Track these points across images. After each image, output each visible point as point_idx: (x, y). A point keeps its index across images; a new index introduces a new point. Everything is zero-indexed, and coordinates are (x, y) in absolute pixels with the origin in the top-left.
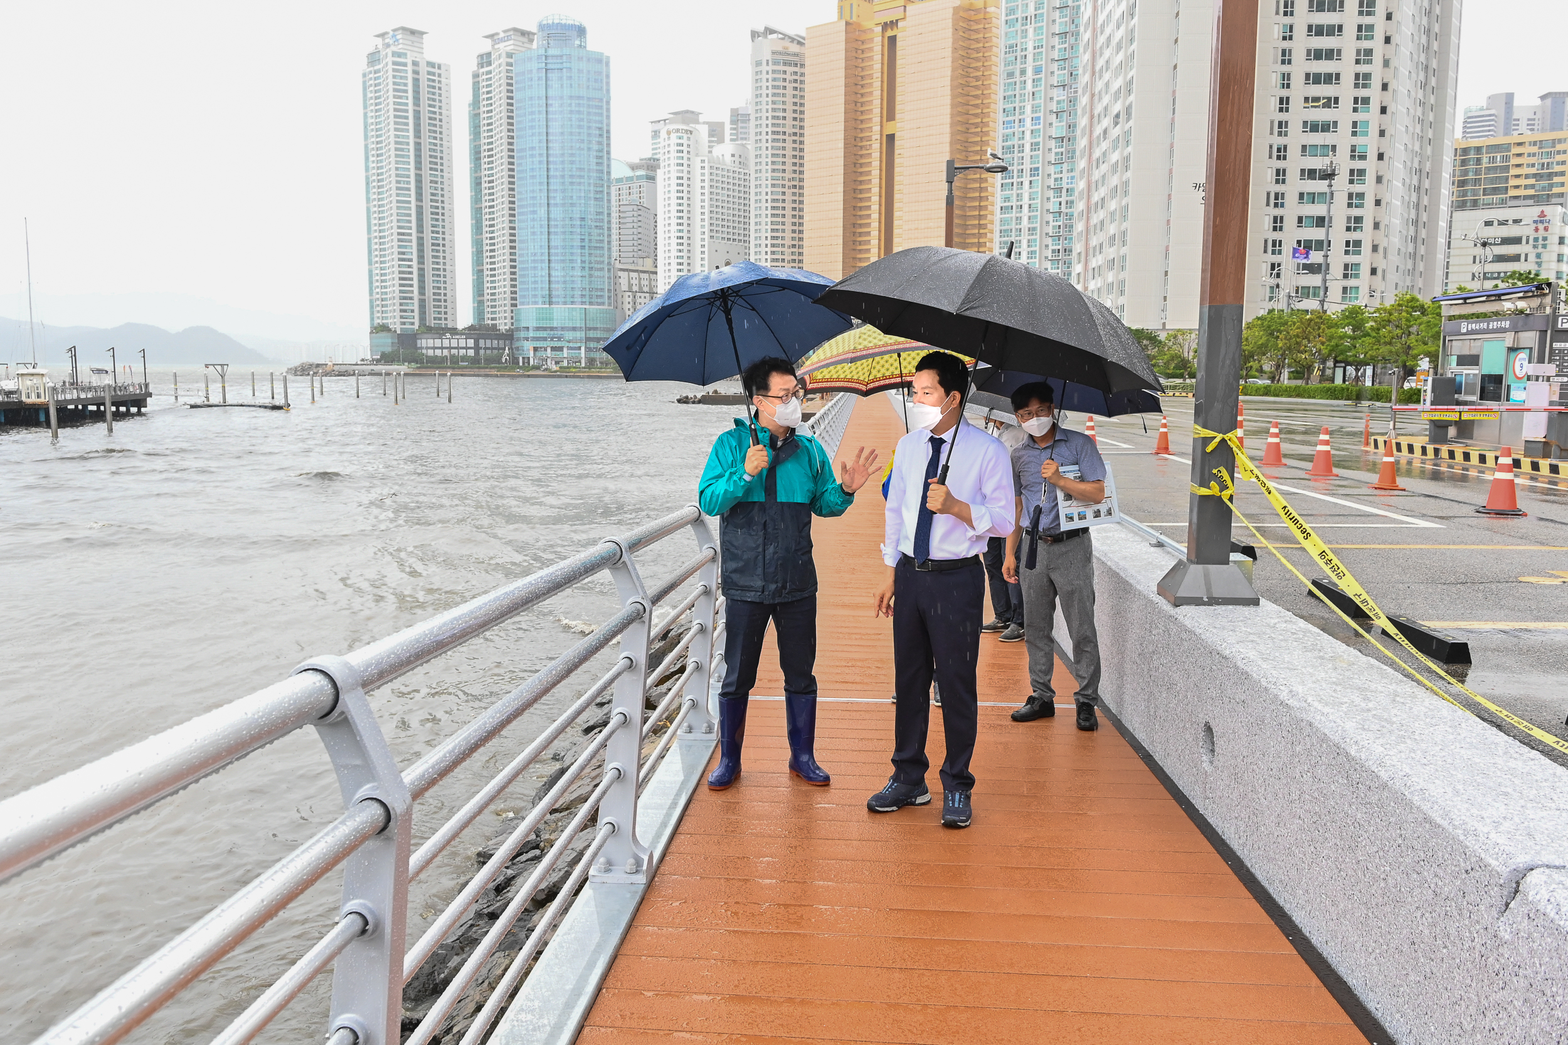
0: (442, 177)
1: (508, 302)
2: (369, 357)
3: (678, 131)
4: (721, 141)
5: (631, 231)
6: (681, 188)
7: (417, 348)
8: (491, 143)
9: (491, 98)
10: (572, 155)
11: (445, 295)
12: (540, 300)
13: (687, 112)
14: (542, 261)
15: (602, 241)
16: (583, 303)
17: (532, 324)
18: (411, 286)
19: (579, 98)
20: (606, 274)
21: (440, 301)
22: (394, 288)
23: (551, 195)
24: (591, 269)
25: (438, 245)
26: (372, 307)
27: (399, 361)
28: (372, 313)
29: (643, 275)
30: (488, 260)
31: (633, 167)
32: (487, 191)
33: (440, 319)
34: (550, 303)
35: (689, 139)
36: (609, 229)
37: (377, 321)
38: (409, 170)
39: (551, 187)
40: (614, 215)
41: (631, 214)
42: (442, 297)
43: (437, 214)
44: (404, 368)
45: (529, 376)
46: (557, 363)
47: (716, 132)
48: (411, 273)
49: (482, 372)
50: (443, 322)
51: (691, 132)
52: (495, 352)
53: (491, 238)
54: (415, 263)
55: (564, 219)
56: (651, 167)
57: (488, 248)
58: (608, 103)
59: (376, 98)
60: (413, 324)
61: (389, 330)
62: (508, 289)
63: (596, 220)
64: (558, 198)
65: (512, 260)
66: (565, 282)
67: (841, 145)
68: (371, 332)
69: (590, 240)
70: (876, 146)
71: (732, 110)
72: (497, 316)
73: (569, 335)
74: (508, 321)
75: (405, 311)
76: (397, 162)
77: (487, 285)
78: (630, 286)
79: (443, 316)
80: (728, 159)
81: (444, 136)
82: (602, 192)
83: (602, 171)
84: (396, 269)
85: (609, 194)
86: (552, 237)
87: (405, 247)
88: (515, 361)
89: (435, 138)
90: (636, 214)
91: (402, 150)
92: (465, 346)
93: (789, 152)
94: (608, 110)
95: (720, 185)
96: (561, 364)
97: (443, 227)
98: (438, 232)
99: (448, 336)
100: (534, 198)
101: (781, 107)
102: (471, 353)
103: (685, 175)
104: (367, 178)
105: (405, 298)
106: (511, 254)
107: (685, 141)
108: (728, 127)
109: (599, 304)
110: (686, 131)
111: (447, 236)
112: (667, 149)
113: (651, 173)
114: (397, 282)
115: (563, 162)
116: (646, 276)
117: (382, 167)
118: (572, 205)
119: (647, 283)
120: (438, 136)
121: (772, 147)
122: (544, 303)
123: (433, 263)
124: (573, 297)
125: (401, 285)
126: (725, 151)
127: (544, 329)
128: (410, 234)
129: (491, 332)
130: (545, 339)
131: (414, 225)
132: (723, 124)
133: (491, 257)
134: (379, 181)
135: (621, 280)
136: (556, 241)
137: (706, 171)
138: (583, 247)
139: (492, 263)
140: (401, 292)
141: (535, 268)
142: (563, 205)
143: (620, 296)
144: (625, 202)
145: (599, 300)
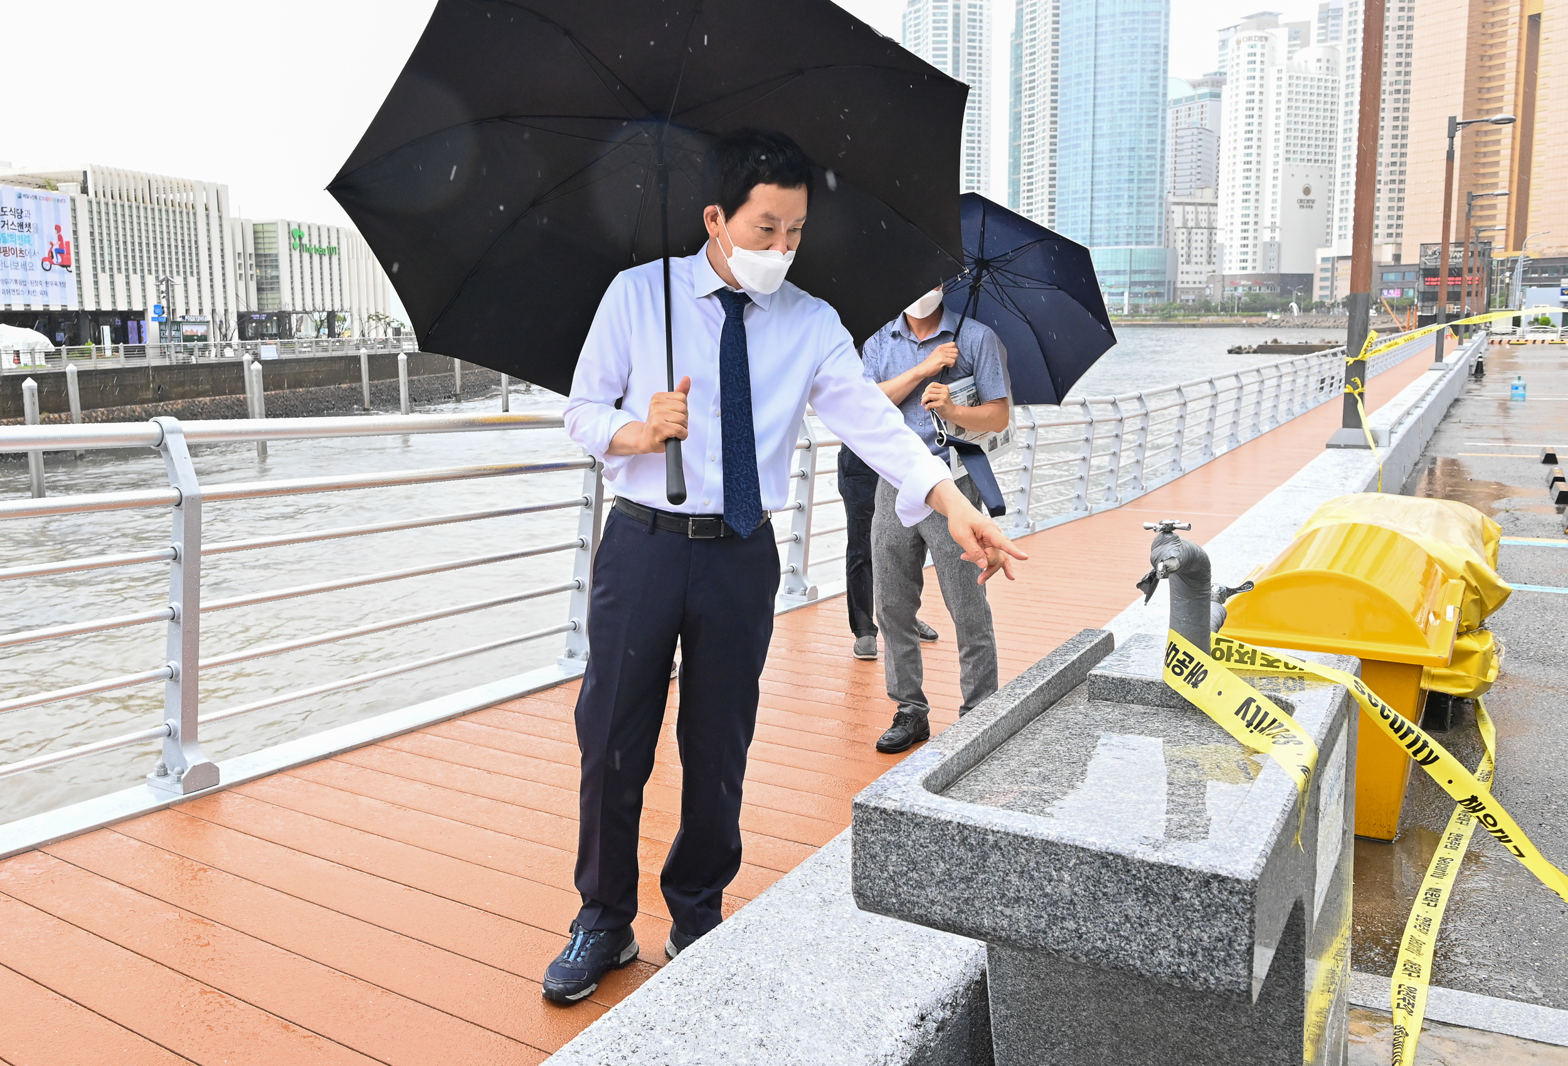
3: (1250, 39)
4: (1306, 44)
5: (1188, 159)
6: (1251, 105)
8: (1033, 74)
9: (1034, 25)
10: (1123, 78)
13: (1263, 14)
14: (1084, 199)
15: (1153, 172)
16: (1128, 243)
19: (1133, 13)
20: (1157, 209)
23: (1098, 125)
24: (1139, 204)
29: (1200, 209)
31: (1195, 85)
32: (1027, 127)
35: (1263, 46)
36: (1163, 158)
39: (1098, 117)
40: (1170, 141)
41: (1189, 139)
47: (1298, 35)
51: (1266, 39)
53: (1029, 177)
55: (1110, 151)
56: (1215, 85)
57: (1026, 188)
58: (1167, 15)
63: (1148, 149)
64: (1105, 127)
65: (1050, 200)
66: (1108, 221)
67: (1464, 34)
69: (1140, 173)
70: (1513, 32)
71: (1321, 6)
73: (1111, 280)
78: (1185, 221)
80: (1313, 65)
81: (983, 71)
82: (1156, 117)
83: (1157, 94)
85: (1164, 119)
86: (1096, 171)
89: (974, 74)
90: (1195, 138)
94: (1167, 23)
95: (1301, 97)
97: (979, 169)
100: (1077, 130)
103: (1257, 90)
107: (1258, 51)
108: (1315, 26)
109: (1146, 243)
110: (1261, 38)
111: (982, 178)
112: (1236, 61)
113: (1216, 90)
115: (1112, 87)
116: (1204, 209)
118: (1121, 134)
119: (1205, 217)
120: (977, 71)
124: (1117, 237)
126: (1309, 58)
132: (1307, 24)
133: (1028, 198)
135: (1174, 216)
136: (1102, 175)
137: (1285, 82)
138: (1131, 181)
139: (1029, 204)
141: (1075, 207)
142: (1112, 134)
143: (1171, 234)
144: (1183, 126)
145: (1147, 239)
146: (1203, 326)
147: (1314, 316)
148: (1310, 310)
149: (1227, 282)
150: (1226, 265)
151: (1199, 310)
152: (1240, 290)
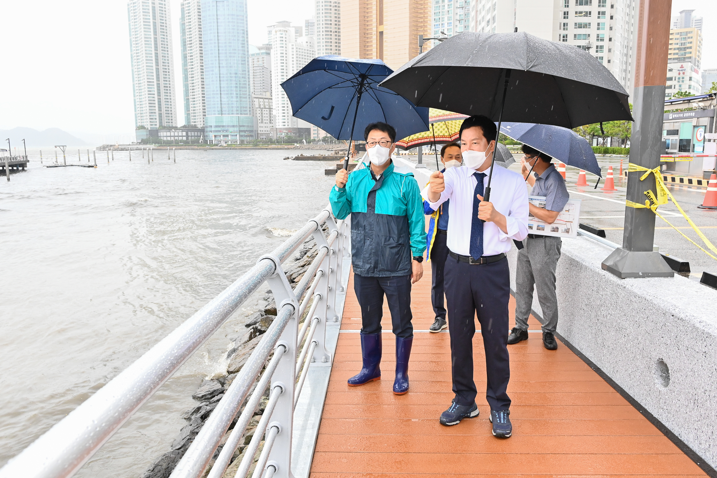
0: (168, 54)
1: (202, 114)
2: (135, 141)
3: (280, 31)
4: (301, 35)
5: (259, 79)
6: (282, 58)
7: (158, 136)
8: (191, 37)
9: (190, 16)
10: (230, 43)
11: (171, 111)
12: (217, 113)
13: (284, 22)
14: (217, 94)
15: (245, 84)
16: (237, 114)
17: (213, 124)
18: (155, 107)
19: (233, 15)
20: (248, 100)
21: (169, 114)
22: (146, 108)
23: (221, 62)
24: (240, 97)
25: (167, 87)
26: (136, 117)
27: (150, 143)
28: (136, 120)
29: (265, 100)
30: (192, 94)
31: (260, 49)
32: (190, 61)
33: (169, 122)
34: (222, 114)
35: (286, 34)
36: (249, 78)
37: (139, 124)
38: (151, 51)
39: (220, 58)
40: (251, 72)
41: (259, 71)
42: (170, 112)
43: (166, 72)
44: (152, 146)
45: (212, 149)
46: (226, 143)
47: (298, 31)
48: (154, 101)
49: (190, 147)
50: (171, 124)
51: (287, 31)
52: (196, 138)
53: (192, 83)
54: (156, 96)
55: (227, 74)
56: (267, 49)
57: (191, 88)
58: (247, 17)
59: (134, 16)
60: (156, 125)
61: (145, 128)
62: (201, 108)
63: (242, 74)
64: (224, 64)
65: (202, 94)
66: (228, 104)
67: (358, 37)
68: (136, 129)
69: (240, 84)
70: (374, 37)
71: (306, 21)
72: (196, 120)
73: (231, 129)
74: (202, 123)
75: (152, 119)
76: (146, 47)
77: (191, 106)
78: (260, 105)
79: (170, 121)
80: (305, 44)
81: (168, 34)
82: (245, 60)
83: (244, 51)
84: (147, 99)
85: (248, 61)
86: (222, 82)
87: (151, 88)
88: (206, 142)
89: (164, 35)
90: (261, 71)
91: (148, 41)
92: (181, 135)
93: (333, 41)
94: (247, 21)
95: (301, 56)
96: (228, 143)
97: (169, 78)
98: (166, 81)
99: (173, 130)
100: (212, 64)
101: (329, 19)
102: (185, 138)
103: (284, 52)
104: (131, 55)
105: (152, 113)
106: (202, 91)
107: (284, 36)
108: (304, 28)
109: (245, 114)
110: (284, 31)
111: (171, 83)
112: (275, 40)
113: (268, 51)
114: (148, 105)
115: (226, 46)
116: (267, 100)
117: (138, 50)
118: (231, 67)
119: (267, 104)
120: (165, 34)
121: (325, 38)
122: (219, 114)
123: (165, 95)
124: (232, 111)
125: (150, 107)
126: (303, 40)
127: (219, 126)
128: (153, 82)
129: (194, 128)
130: (219, 131)
131: (155, 77)
132: (301, 27)
133: (193, 92)
134: (137, 56)
135: (255, 103)
136: (224, 84)
137: (295, 50)
138: (236, 87)
139: (193, 95)
140: (150, 110)
141: (214, 97)
142: (227, 67)
143: (255, 110)
144: (256, 66)
145: (245, 112)
146: (270, 149)
147: (312, 145)
148: (310, 142)
149: (278, 131)
150: (277, 124)
151: (268, 142)
152: (283, 134)
